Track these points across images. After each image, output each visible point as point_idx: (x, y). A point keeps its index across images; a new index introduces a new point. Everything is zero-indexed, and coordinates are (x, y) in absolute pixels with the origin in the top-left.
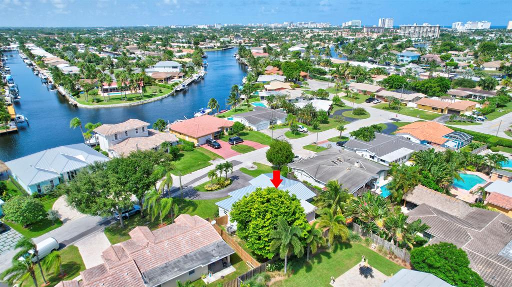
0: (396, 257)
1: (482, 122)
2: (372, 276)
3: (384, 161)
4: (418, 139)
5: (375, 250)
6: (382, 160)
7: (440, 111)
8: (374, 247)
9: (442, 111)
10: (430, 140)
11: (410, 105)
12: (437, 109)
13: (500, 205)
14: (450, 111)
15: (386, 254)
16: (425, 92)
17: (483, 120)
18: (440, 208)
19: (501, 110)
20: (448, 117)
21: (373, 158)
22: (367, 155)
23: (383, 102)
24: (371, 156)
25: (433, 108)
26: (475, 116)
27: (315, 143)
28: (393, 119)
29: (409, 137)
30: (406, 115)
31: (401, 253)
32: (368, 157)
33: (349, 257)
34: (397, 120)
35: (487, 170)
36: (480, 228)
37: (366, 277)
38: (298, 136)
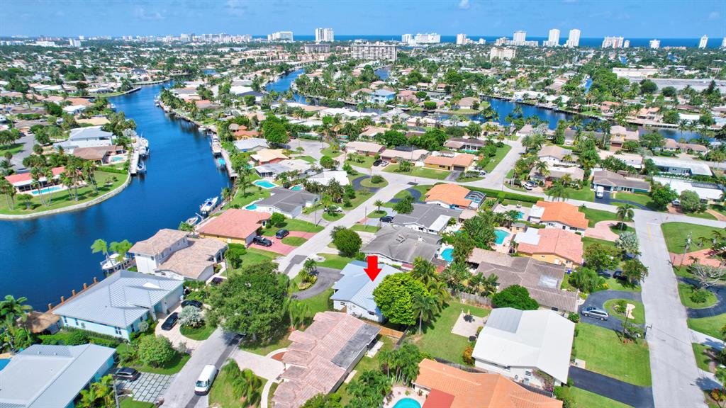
0: (481, 304)
1: (483, 176)
2: (474, 320)
3: (433, 231)
4: (447, 204)
5: (466, 303)
6: (430, 230)
7: (447, 168)
8: (464, 301)
9: (449, 168)
10: (458, 204)
11: (418, 164)
12: (444, 167)
13: (527, 251)
14: (456, 167)
15: (473, 304)
16: (425, 147)
17: (484, 174)
18: (494, 263)
19: (492, 160)
20: (455, 174)
21: (422, 229)
22: (416, 228)
23: (390, 164)
24: (420, 228)
25: (440, 166)
26: (478, 171)
27: (358, 222)
28: (410, 183)
29: (439, 203)
30: (419, 176)
31: (484, 300)
32: (418, 230)
33: (451, 312)
34: (415, 184)
35: (507, 224)
36: (523, 271)
37: (470, 321)
38: (336, 217)
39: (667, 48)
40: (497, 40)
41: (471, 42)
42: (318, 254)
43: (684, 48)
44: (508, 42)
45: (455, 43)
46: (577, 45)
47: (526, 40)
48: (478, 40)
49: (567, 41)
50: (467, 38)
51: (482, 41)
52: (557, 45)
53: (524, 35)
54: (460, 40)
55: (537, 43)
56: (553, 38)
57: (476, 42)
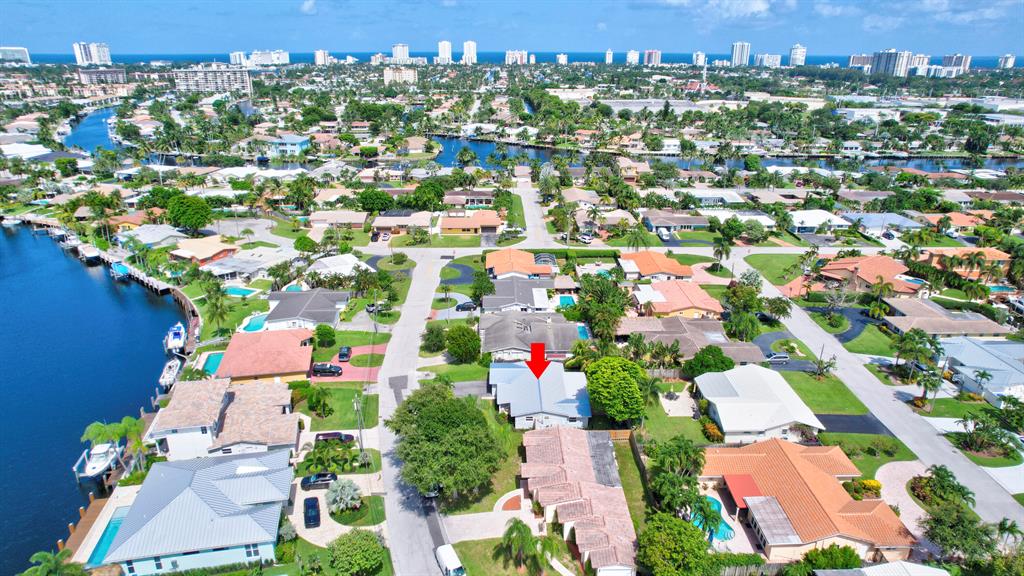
1: (524, 234)
3: (540, 309)
4: (522, 274)
6: (537, 309)
7: (473, 231)
9: (476, 230)
10: (537, 272)
11: (433, 231)
12: (468, 230)
14: (485, 229)
21: (525, 310)
23: (393, 236)
25: (464, 230)
26: (513, 229)
29: (513, 274)
38: (392, 318)
39: (577, 64)
40: (373, 58)
41: (335, 61)
42: (419, 370)
43: (593, 64)
44: (388, 60)
45: (314, 63)
46: (475, 61)
47: (410, 56)
48: (345, 58)
49: (463, 57)
50: (330, 55)
51: (350, 60)
52: (451, 62)
53: (406, 50)
54: (321, 58)
55: (426, 60)
56: (445, 54)
57: (342, 62)
